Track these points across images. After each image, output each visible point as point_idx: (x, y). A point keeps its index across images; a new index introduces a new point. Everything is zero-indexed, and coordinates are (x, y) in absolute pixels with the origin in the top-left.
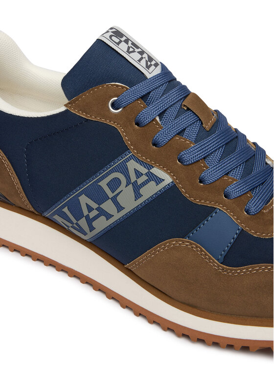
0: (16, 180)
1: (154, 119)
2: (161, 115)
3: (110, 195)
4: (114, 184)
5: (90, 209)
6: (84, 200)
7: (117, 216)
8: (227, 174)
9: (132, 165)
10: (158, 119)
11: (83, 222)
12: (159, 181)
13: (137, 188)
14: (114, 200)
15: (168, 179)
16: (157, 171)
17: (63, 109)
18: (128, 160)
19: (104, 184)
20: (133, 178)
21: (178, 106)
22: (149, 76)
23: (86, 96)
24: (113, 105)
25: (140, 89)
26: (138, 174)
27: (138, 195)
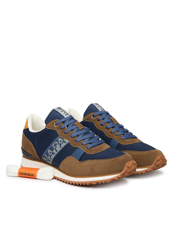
0: (35, 150)
1: (65, 127)
2: (67, 126)
3: (55, 148)
4: (55, 145)
5: (50, 153)
6: (49, 151)
7: (56, 153)
8: (84, 140)
9: (60, 139)
10: (66, 127)
11: (49, 157)
12: (65, 142)
13: (60, 145)
14: (55, 149)
15: (68, 142)
16: (65, 140)
17: (45, 128)
18: (59, 138)
19: (53, 145)
20: (60, 142)
21: (72, 124)
22: (65, 117)
23: (49, 124)
24: (55, 125)
25: (63, 120)
26: (61, 141)
27: (61, 147)
